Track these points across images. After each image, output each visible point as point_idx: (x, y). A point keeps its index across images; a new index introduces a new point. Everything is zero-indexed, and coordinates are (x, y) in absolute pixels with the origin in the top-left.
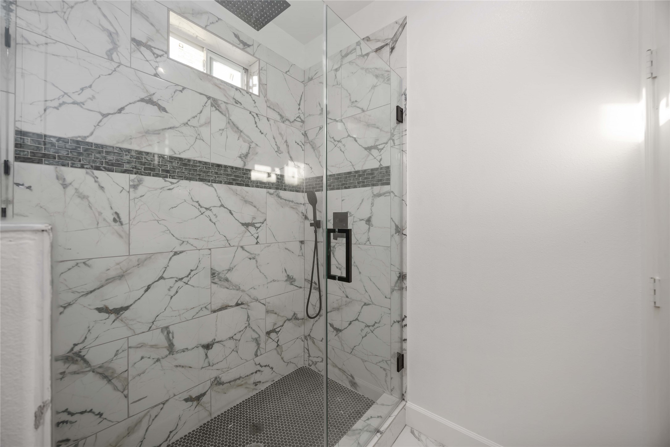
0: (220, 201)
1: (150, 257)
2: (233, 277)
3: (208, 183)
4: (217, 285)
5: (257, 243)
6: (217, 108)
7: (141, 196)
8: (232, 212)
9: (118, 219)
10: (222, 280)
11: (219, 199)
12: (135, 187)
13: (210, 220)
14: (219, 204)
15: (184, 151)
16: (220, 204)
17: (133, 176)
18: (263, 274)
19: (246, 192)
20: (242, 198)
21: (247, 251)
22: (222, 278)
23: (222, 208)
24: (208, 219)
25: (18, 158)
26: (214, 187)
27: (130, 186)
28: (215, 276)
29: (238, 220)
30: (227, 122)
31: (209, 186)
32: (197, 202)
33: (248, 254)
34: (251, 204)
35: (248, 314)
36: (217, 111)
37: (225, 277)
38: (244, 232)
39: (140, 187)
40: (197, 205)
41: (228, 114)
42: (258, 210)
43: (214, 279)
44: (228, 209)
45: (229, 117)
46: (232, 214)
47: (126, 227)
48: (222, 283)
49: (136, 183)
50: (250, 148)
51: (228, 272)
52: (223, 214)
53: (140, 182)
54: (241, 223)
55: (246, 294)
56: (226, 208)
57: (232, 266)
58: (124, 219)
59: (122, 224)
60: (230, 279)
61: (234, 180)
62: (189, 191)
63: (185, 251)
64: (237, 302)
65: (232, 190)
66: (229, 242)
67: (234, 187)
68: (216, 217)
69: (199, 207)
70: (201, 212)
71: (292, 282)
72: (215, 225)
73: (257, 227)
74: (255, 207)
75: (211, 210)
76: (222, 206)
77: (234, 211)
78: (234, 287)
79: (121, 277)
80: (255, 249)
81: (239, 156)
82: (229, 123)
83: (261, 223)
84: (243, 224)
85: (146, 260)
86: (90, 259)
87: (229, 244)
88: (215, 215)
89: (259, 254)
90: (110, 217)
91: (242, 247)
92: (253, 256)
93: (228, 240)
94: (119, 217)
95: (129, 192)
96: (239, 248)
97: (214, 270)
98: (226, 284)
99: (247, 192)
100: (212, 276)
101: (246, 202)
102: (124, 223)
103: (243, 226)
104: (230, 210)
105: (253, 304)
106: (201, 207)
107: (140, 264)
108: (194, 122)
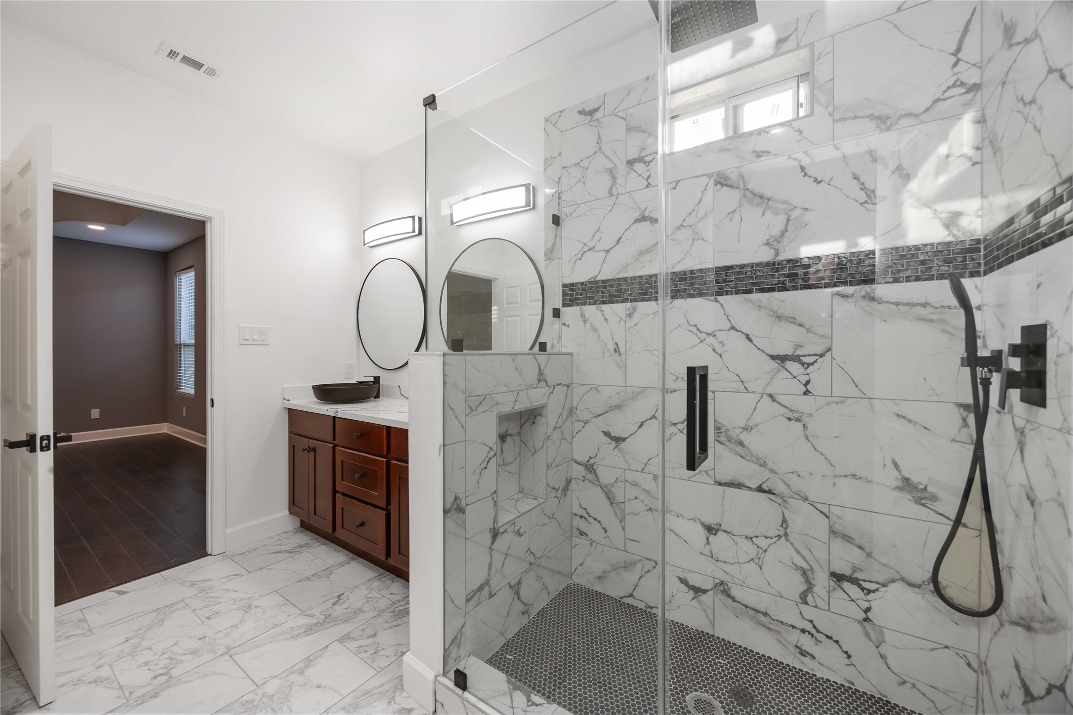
0: (730, 321)
1: (643, 392)
2: (753, 441)
3: (710, 298)
4: (724, 446)
5: (807, 393)
6: (724, 182)
7: (635, 325)
8: (750, 337)
9: (617, 349)
10: (733, 441)
11: (728, 319)
12: (630, 315)
13: (714, 350)
14: (728, 326)
15: (679, 262)
16: (730, 326)
17: (629, 304)
18: (822, 454)
19: (780, 300)
20: (772, 313)
21: (781, 405)
22: (732, 438)
23: (733, 331)
24: (711, 349)
25: (564, 305)
26: (719, 302)
27: (626, 315)
28: (721, 433)
29: (762, 350)
30: (741, 196)
31: (712, 301)
32: (695, 326)
33: (783, 410)
34: (792, 320)
35: (784, 515)
36: (724, 187)
37: (739, 438)
38: (776, 371)
39: (635, 315)
40: (694, 329)
41: (743, 181)
42: (808, 330)
43: (719, 436)
44: (743, 333)
45: (744, 186)
46: (751, 341)
47: (623, 357)
48: (733, 446)
49: (631, 312)
50: (788, 220)
51: (743, 431)
52: (735, 341)
53: (635, 309)
54: (768, 355)
55: (780, 478)
56: (740, 331)
57: (750, 423)
58: (622, 350)
59: (620, 355)
60: (746, 443)
61: (753, 284)
62: (684, 312)
63: (679, 390)
64: (761, 485)
65: (751, 302)
66: (746, 385)
67: (755, 296)
68: (723, 345)
69: (698, 333)
70: (700, 339)
71: (922, 499)
72: (721, 357)
73: (805, 363)
74: (801, 325)
75: (715, 335)
76: (733, 328)
77: (756, 336)
78: (754, 459)
79: (619, 407)
80: (804, 404)
81: (765, 241)
82: (744, 195)
83: (816, 355)
84: (773, 357)
85: (639, 393)
86: (599, 385)
87: (746, 388)
88: (721, 342)
89: (811, 415)
90: (612, 347)
91: (771, 396)
92: (797, 415)
93: (743, 382)
94: (618, 347)
95: (625, 321)
96: (765, 398)
97: (720, 423)
98: (739, 449)
99: (782, 301)
100: (716, 431)
101: (779, 318)
102: (622, 353)
103: (774, 360)
104: (747, 334)
105: (795, 503)
106: (701, 332)
107: (635, 397)
108: (691, 220)
